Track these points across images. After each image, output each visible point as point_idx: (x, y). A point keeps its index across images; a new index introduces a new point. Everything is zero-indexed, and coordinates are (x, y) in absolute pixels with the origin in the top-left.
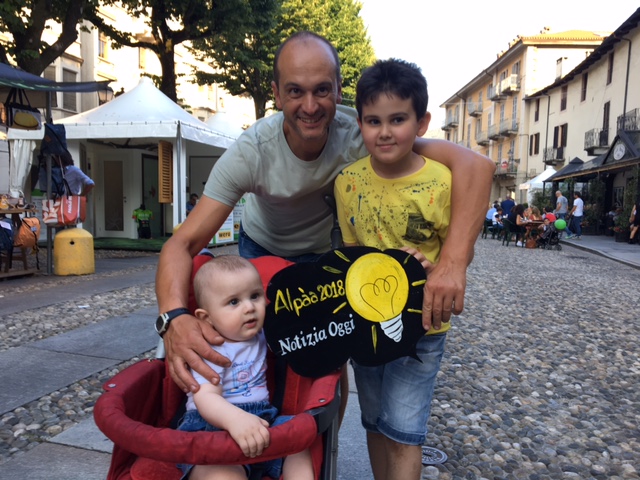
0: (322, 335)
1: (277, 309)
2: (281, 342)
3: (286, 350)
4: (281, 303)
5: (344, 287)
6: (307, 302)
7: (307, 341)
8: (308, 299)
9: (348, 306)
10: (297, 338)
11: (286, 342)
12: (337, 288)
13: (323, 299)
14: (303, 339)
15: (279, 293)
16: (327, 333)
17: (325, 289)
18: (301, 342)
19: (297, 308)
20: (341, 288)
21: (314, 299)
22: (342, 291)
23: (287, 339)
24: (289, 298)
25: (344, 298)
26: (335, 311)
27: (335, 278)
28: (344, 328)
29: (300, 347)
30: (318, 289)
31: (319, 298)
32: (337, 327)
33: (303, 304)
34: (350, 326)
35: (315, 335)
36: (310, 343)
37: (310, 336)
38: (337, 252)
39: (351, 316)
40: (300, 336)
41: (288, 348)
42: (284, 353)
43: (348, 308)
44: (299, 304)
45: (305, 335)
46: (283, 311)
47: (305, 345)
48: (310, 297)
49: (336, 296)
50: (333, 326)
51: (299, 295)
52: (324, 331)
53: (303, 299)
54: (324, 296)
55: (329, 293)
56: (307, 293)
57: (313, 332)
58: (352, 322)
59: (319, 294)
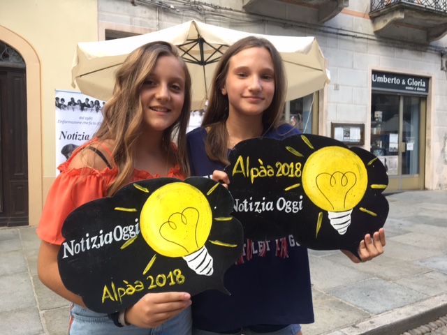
0: (269, 206)
1: (234, 171)
4: (239, 168)
5: (302, 169)
6: (263, 173)
7: (254, 207)
9: (301, 187)
10: (245, 202)
13: (278, 175)
14: (251, 204)
15: (240, 159)
16: (275, 206)
17: (282, 167)
18: (248, 206)
19: (253, 176)
20: (298, 170)
21: (270, 173)
22: (298, 173)
23: (237, 200)
25: (299, 180)
26: (287, 189)
27: (295, 159)
28: (291, 206)
29: (246, 210)
30: (277, 165)
31: (276, 173)
32: (285, 203)
33: (259, 174)
34: (298, 206)
35: (263, 204)
36: (257, 210)
37: (258, 203)
38: (304, 138)
39: (301, 197)
40: (249, 201)
43: (301, 190)
44: (255, 173)
45: (254, 201)
46: (239, 175)
47: (251, 210)
48: (267, 170)
49: (292, 176)
50: (282, 201)
51: (258, 165)
52: (272, 203)
53: (260, 170)
54: (281, 173)
55: (286, 171)
56: (265, 165)
57: (262, 201)
58: (301, 203)
59: (276, 170)
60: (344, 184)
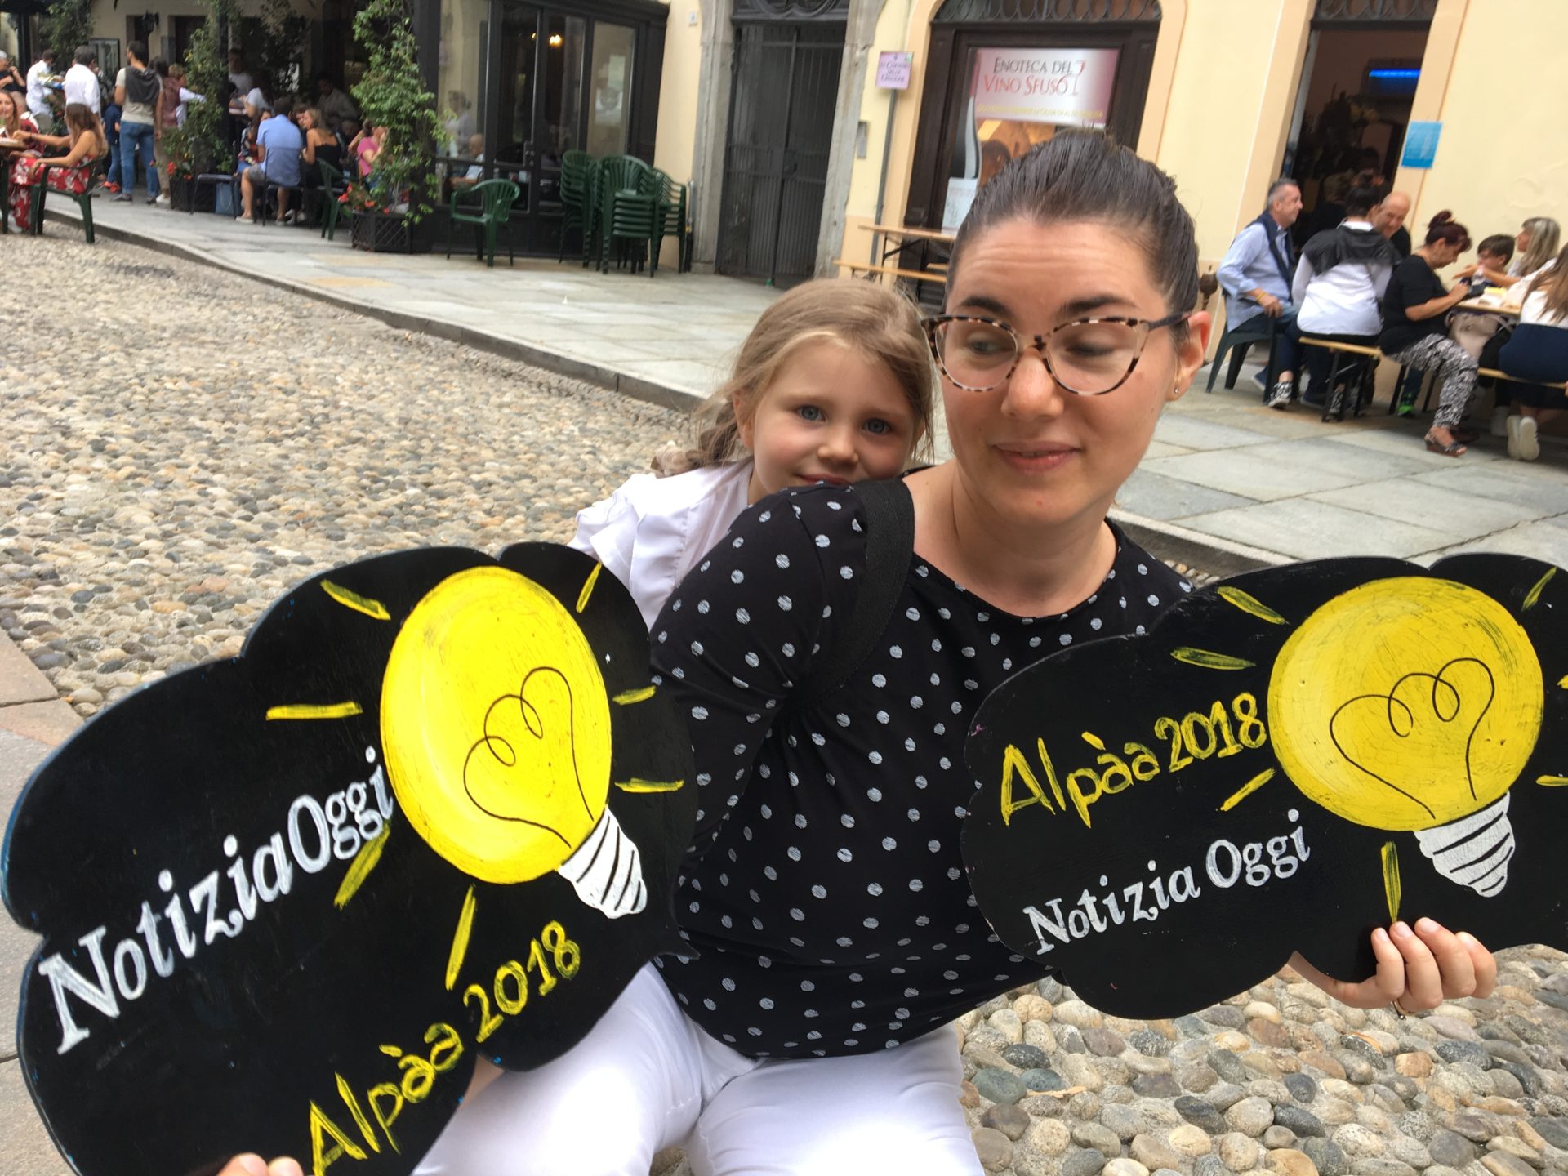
0: (1181, 886)
1: (1007, 808)
2: (1032, 912)
3: (1049, 937)
4: (1020, 790)
5: (1262, 714)
6: (1116, 779)
7: (1126, 907)
8: (1121, 768)
9: (1281, 779)
10: (1087, 899)
11: (1049, 913)
12: (1235, 725)
13: (1177, 764)
14: (1110, 901)
15: (1013, 756)
16: (1201, 878)
17: (1184, 731)
18: (1103, 911)
19: (1082, 802)
20: (1248, 720)
21: (1145, 768)
22: (1254, 732)
23: (1054, 904)
24: (1049, 769)
25: (1264, 757)
26: (1227, 805)
27: (1223, 687)
28: (1266, 859)
29: (1100, 928)
30: (1159, 730)
31: (1164, 760)
32: (1236, 857)
33: (1102, 786)
34: (1291, 850)
35: (1156, 885)
36: (1138, 914)
37: (1136, 889)
38: (1231, 595)
39: (1293, 815)
40: (1100, 893)
41: (1060, 933)
42: (1046, 948)
43: (1284, 790)
44: (1086, 786)
45: (1117, 887)
46: (1030, 816)
47: (1119, 918)
48: (1128, 760)
49: (1231, 750)
50: (1223, 854)
51: (1088, 757)
52: (1187, 873)
53: (1100, 770)
54: (1184, 753)
55: (1203, 741)
56: (1114, 747)
57: (1147, 878)
58: (1297, 836)
59: (1162, 750)
60: (1446, 713)
